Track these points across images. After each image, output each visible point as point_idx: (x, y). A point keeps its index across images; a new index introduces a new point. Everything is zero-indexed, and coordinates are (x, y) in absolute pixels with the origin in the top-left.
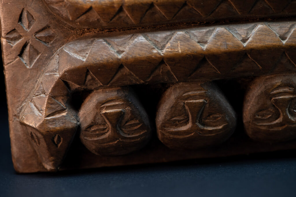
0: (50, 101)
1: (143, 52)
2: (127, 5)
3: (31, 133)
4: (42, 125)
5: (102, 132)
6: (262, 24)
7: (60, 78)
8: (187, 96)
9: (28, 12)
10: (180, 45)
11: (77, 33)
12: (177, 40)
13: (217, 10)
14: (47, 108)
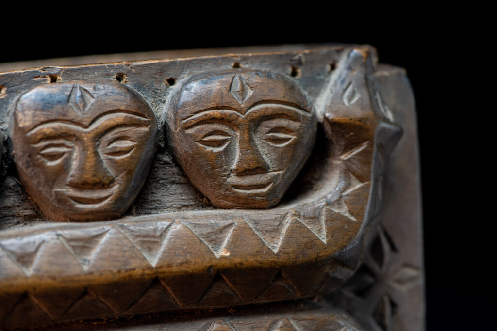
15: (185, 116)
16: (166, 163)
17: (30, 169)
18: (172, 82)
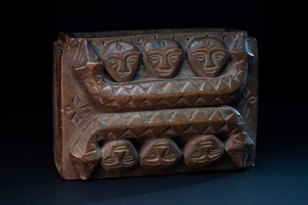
0: (88, 145)
1: (139, 123)
2: (133, 99)
3: (76, 161)
4: (83, 157)
5: (113, 161)
7: (94, 134)
8: (158, 144)
9: (78, 97)
10: (158, 120)
11: (103, 109)
12: (156, 117)
13: (177, 102)
14: (86, 148)
15: (192, 50)
16: (186, 63)
17: (148, 63)
18: (188, 40)
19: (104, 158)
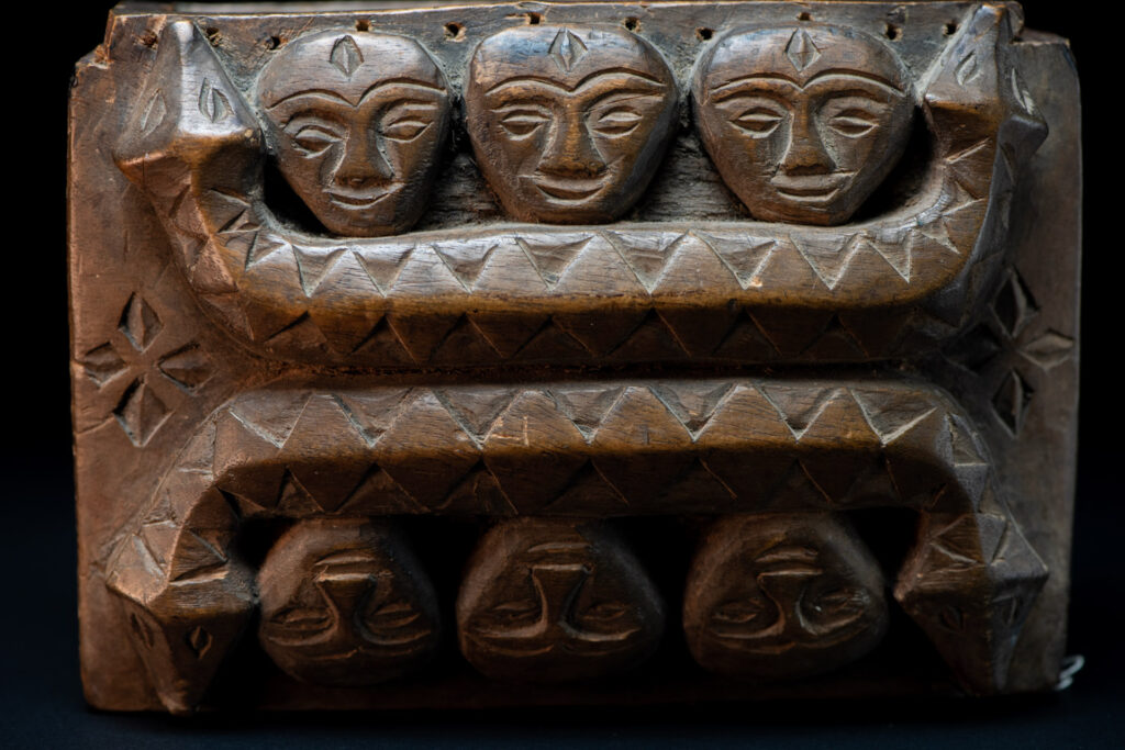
0: (185, 541)
1: (433, 438)
2: (398, 315)
3: (133, 616)
4: (161, 599)
5: (315, 627)
6: (746, 385)
7: (216, 485)
8: (539, 552)
9: (145, 303)
10: (529, 425)
11: (268, 367)
12: (521, 412)
13: (630, 342)
14: (178, 557)
15: (716, 84)
16: (690, 151)
17: (487, 144)
18: (707, 34)
19: (271, 607)
